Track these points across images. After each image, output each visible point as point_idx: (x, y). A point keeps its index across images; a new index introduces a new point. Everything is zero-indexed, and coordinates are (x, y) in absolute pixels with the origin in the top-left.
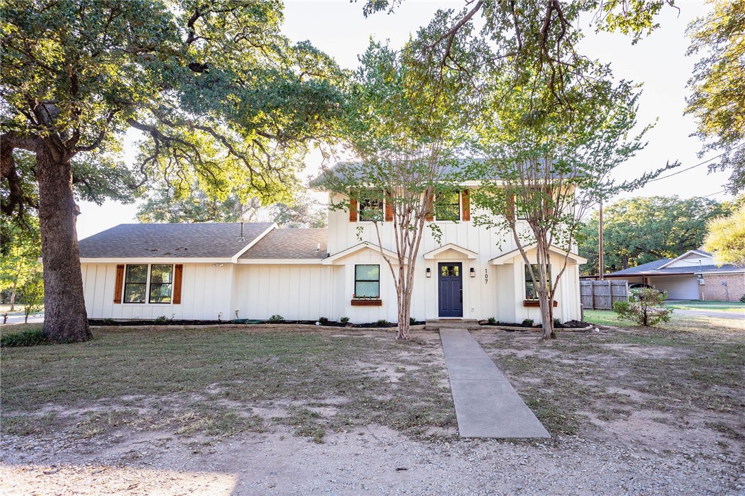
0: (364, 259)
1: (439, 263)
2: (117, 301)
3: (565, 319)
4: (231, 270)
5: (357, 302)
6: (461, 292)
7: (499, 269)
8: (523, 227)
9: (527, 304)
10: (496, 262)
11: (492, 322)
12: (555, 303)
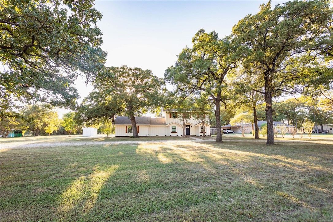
0: (173, 125)
1: (186, 126)
2: (126, 133)
3: (207, 135)
5: (172, 132)
6: (190, 130)
7: (196, 126)
8: (201, 121)
9: (201, 133)
10: (196, 125)
11: (195, 135)
12: (205, 132)
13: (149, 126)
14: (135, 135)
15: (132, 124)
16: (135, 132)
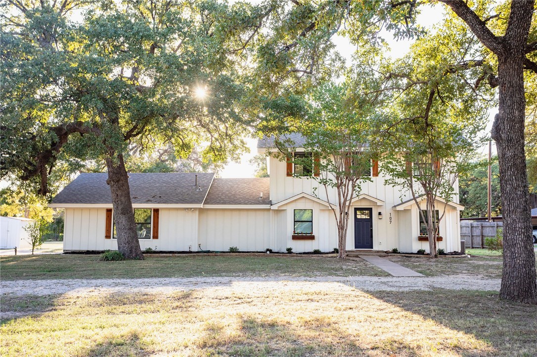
0: (300, 205)
1: (355, 208)
3: (448, 250)
4: (197, 212)
5: (296, 237)
6: (372, 230)
7: (400, 213)
9: (421, 239)
10: (398, 208)
11: (395, 251)
12: (440, 239)
13: (200, 209)
14: (126, 248)
15: (115, 202)
16: (125, 236)
